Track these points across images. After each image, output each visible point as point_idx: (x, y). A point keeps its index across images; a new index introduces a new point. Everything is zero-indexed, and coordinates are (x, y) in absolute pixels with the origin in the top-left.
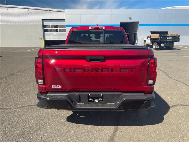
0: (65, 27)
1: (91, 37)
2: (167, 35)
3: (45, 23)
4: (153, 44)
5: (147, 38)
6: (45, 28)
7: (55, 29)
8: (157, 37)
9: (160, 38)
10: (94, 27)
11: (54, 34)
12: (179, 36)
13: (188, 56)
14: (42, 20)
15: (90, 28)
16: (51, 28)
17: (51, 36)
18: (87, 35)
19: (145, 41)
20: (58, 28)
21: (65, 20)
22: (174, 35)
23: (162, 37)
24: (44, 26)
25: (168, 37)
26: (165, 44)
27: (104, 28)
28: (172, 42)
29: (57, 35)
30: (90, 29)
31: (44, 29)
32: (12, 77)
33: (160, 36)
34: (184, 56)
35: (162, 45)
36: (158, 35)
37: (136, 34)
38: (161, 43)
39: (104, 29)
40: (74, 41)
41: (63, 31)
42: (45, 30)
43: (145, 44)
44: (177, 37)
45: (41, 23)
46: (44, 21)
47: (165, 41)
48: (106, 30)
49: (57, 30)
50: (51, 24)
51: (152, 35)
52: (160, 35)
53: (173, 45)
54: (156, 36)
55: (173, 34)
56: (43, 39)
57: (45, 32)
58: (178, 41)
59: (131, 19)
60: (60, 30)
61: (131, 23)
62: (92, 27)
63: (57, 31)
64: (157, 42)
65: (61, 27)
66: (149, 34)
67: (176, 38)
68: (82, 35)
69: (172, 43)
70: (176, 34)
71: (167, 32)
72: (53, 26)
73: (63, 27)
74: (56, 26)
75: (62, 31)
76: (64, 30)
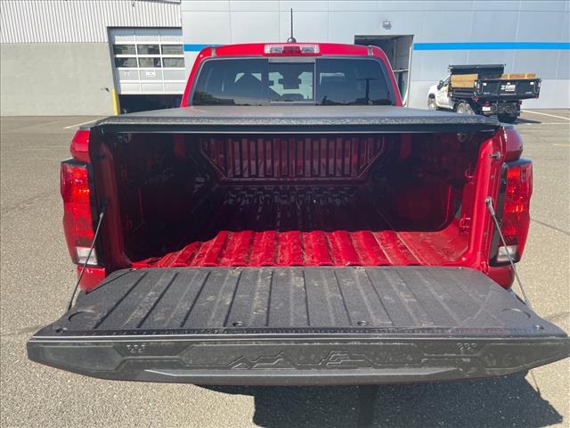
0: (182, 53)
1: (272, 83)
2: (501, 76)
3: (119, 41)
4: (456, 107)
5: (439, 88)
6: (118, 56)
7: (150, 58)
8: (470, 85)
9: (481, 85)
10: (283, 46)
11: (148, 74)
12: (537, 81)
13: (568, 142)
14: (110, 29)
15: (267, 50)
16: (137, 56)
17: (140, 82)
18: (258, 76)
19: (432, 96)
20: (161, 56)
21: (181, 28)
22: (524, 76)
23: (485, 84)
24: (116, 49)
25: (505, 82)
26: (496, 105)
27: (316, 50)
28: (515, 100)
29: (158, 77)
30: (267, 55)
31: (116, 59)
32: (9, 217)
33: (480, 81)
34: (554, 142)
35: (484, 109)
36: (475, 76)
37: (404, 74)
38: (483, 101)
39: (317, 55)
40: (210, 96)
41: (176, 66)
42: (118, 63)
43: (433, 106)
44: (532, 83)
45: (106, 40)
46: (113, 32)
47: (495, 97)
48: (324, 56)
49: (156, 62)
50: (136, 43)
51: (454, 77)
52: (479, 77)
53: (519, 109)
54: (469, 81)
55: (518, 76)
56: (113, 90)
57: (119, 69)
58: (536, 96)
59: (388, 27)
60: (166, 62)
61: (387, 40)
62: (275, 46)
63: (156, 66)
64: (470, 101)
65: (169, 53)
66: (446, 76)
67: (528, 88)
68: (239, 76)
69: (515, 104)
70: (528, 76)
71: (500, 69)
72: (142, 48)
73: (175, 53)
74: (153, 49)
75: (172, 66)
76: (179, 62)
